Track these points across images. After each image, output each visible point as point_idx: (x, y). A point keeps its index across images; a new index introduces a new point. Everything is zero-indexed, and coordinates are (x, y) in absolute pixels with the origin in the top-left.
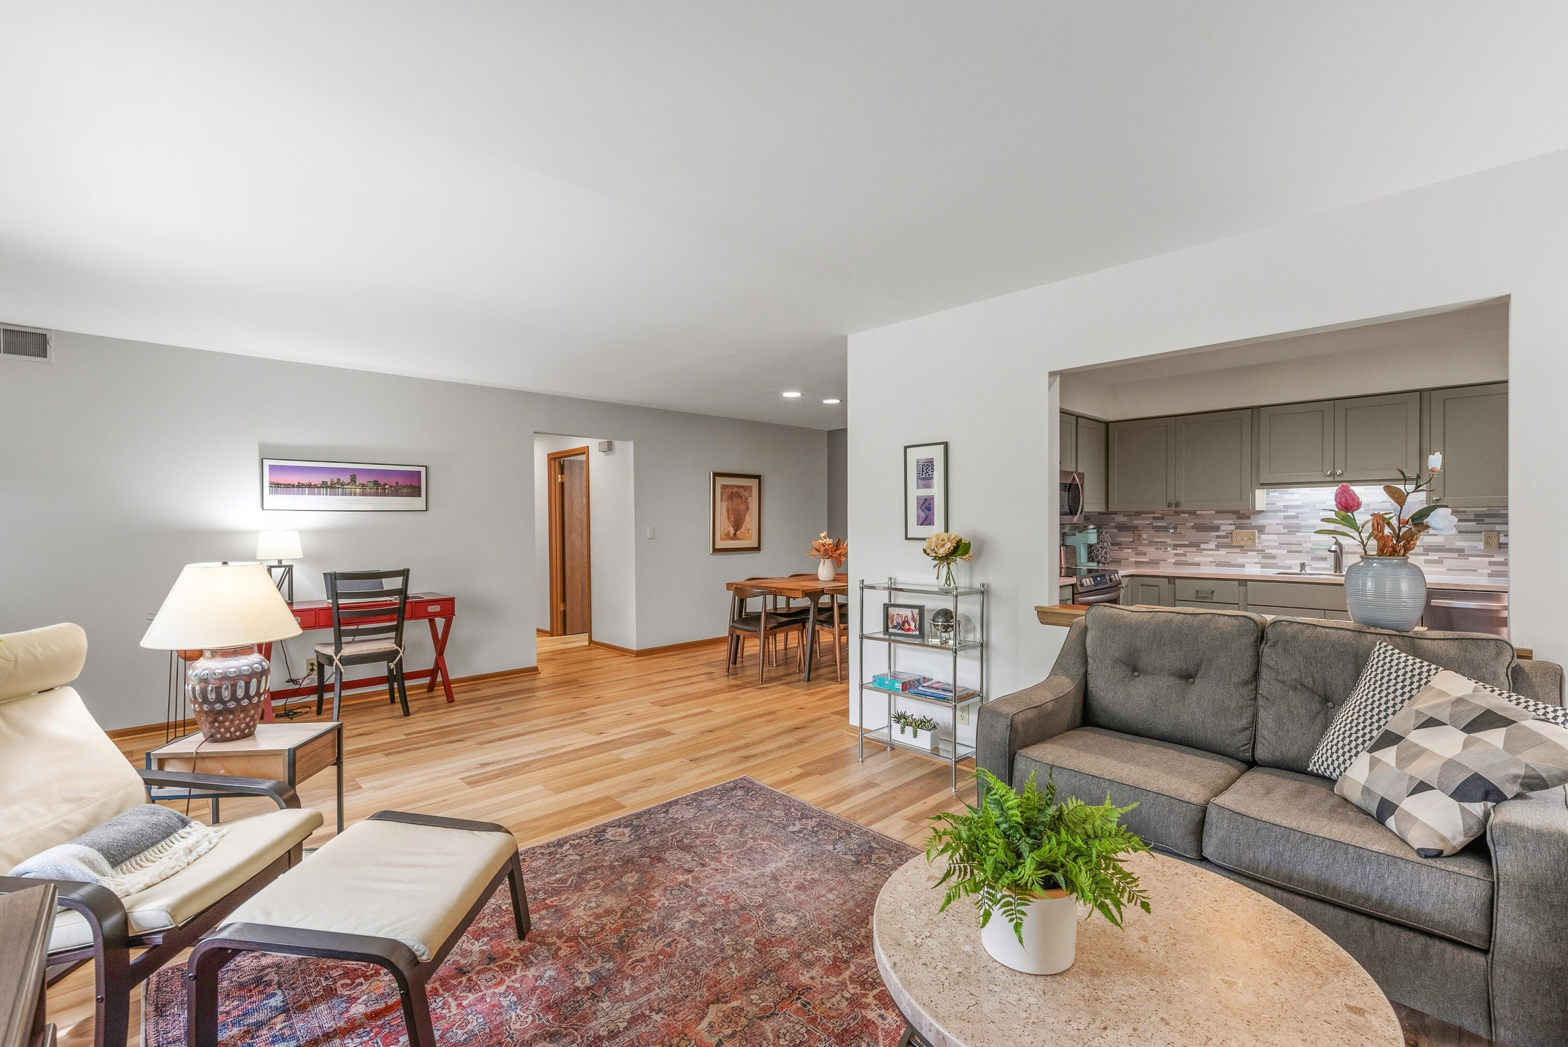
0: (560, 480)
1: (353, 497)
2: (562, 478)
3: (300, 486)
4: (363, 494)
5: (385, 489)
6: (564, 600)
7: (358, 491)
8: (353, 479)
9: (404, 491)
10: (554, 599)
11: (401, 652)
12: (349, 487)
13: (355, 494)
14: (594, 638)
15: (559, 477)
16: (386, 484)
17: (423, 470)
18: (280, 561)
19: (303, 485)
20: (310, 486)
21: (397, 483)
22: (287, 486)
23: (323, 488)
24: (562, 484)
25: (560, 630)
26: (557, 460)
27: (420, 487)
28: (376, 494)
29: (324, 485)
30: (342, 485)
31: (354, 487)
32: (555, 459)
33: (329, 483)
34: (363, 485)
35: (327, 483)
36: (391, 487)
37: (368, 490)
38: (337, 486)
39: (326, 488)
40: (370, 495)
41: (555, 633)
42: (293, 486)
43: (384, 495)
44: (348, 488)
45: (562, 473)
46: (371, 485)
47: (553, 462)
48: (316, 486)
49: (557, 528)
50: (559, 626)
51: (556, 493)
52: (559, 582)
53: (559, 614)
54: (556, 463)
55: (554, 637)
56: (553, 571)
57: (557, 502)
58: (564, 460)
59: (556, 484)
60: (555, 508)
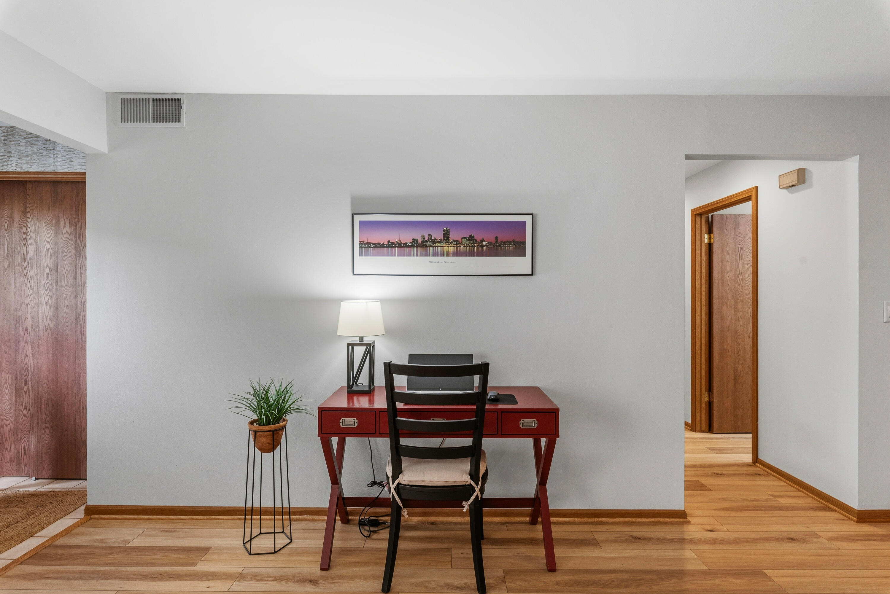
0: (706, 241)
1: (445, 258)
2: (709, 238)
3: (390, 245)
4: (457, 254)
5: (482, 246)
6: (710, 389)
7: (451, 249)
8: (446, 237)
9: (506, 248)
10: (698, 387)
11: (477, 489)
12: (441, 245)
13: (448, 255)
14: (762, 456)
15: (706, 236)
16: (483, 240)
17: (528, 219)
18: (361, 339)
19: (393, 243)
20: (400, 245)
21: (496, 238)
22: (379, 245)
23: (414, 247)
24: (710, 246)
25: (704, 425)
26: (704, 217)
27: (524, 243)
28: (472, 254)
29: (415, 244)
30: (434, 242)
31: (447, 244)
32: (700, 215)
33: (419, 241)
34: (457, 242)
35: (417, 241)
36: (490, 243)
37: (463, 249)
38: (429, 244)
39: (417, 246)
40: (466, 254)
41: (698, 428)
42: (383, 246)
43: (481, 254)
44: (442, 247)
45: (710, 231)
46: (466, 242)
47: (698, 219)
48: (406, 245)
49: (702, 301)
50: (703, 419)
51: (702, 257)
52: (703, 367)
53: (703, 406)
54: (702, 220)
55: (695, 432)
56: (697, 353)
57: (702, 268)
58: (712, 216)
59: (702, 246)
60: (700, 276)
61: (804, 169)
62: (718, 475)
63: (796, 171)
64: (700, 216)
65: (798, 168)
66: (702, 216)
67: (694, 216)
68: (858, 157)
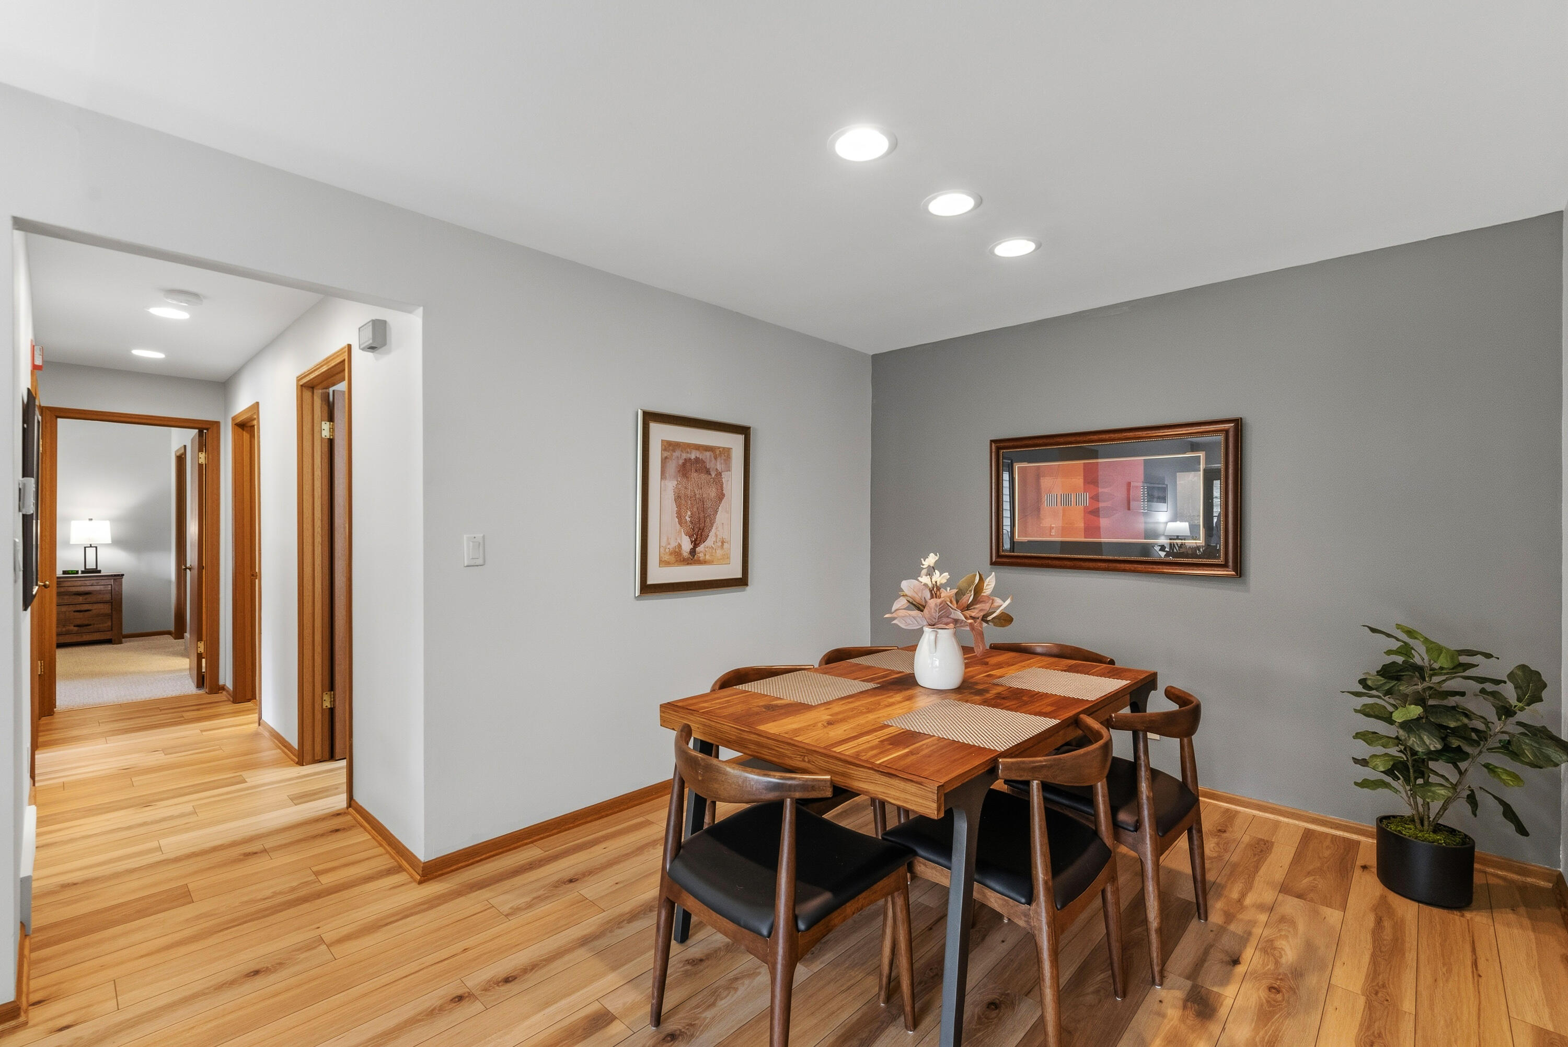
0: (324, 433)
2: (330, 429)
6: (332, 686)
10: (307, 684)
14: (356, 796)
15: (325, 426)
24: (331, 442)
25: (320, 750)
26: (318, 392)
32: (312, 387)
41: (308, 757)
45: (331, 418)
47: (307, 394)
49: (315, 536)
50: (318, 740)
51: (315, 460)
52: (318, 649)
53: (318, 716)
54: (315, 397)
55: (303, 765)
56: (305, 628)
57: (315, 479)
58: (334, 391)
59: (315, 443)
60: (311, 493)
61: (384, 322)
62: (248, 855)
63: (371, 323)
64: (311, 389)
65: (374, 319)
66: (315, 391)
67: (299, 387)
68: (421, 308)
